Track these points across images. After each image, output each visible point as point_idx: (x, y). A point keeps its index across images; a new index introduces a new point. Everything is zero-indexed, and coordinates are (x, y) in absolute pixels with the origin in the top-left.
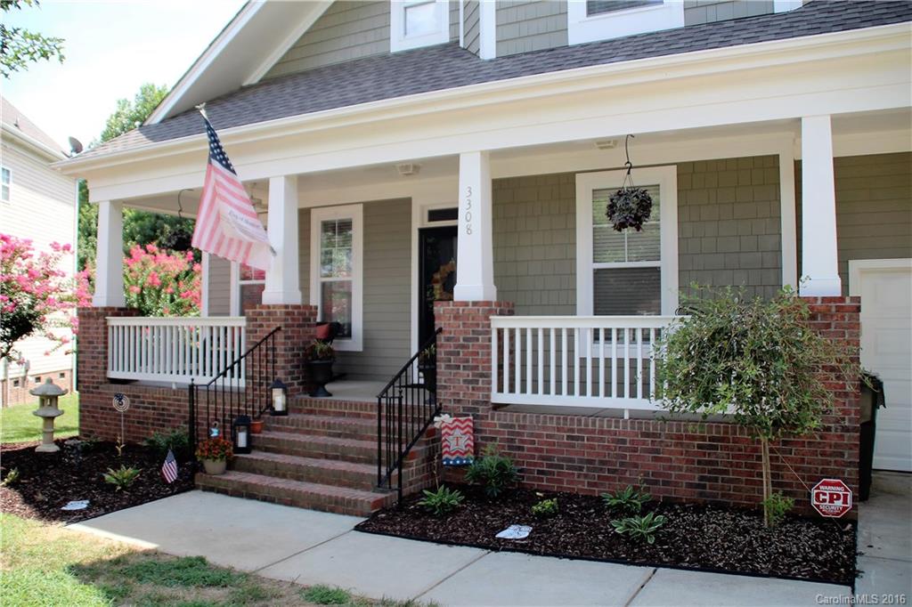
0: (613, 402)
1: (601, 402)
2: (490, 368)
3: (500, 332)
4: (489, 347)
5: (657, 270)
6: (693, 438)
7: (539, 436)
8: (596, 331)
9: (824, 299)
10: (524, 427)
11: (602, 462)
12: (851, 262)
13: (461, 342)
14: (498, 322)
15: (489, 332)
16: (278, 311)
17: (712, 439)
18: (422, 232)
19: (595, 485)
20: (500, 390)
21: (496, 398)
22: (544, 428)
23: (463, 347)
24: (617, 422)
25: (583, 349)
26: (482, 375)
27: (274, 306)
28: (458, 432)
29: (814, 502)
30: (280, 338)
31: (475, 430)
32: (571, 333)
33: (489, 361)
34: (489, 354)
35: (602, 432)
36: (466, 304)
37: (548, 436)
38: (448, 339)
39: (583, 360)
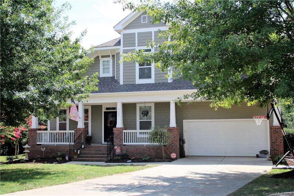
0: (143, 143)
1: (141, 143)
2: (123, 139)
3: (124, 133)
4: (123, 135)
5: (151, 121)
6: (155, 148)
7: (131, 149)
8: (140, 132)
9: (172, 127)
10: (128, 148)
11: (141, 153)
12: (183, 120)
13: (118, 134)
14: (124, 131)
15: (123, 133)
16: (82, 129)
17: (157, 148)
18: (104, 112)
19: (140, 157)
20: (125, 142)
21: (124, 144)
22: (132, 148)
23: (118, 135)
24: (143, 146)
25: (138, 135)
26: (122, 140)
27: (81, 128)
28: (118, 149)
29: (171, 156)
30: (82, 134)
31: (121, 149)
32: (136, 133)
33: (123, 137)
34: (123, 136)
35: (141, 148)
36: (119, 128)
37: (133, 149)
38: (116, 134)
39: (138, 138)
